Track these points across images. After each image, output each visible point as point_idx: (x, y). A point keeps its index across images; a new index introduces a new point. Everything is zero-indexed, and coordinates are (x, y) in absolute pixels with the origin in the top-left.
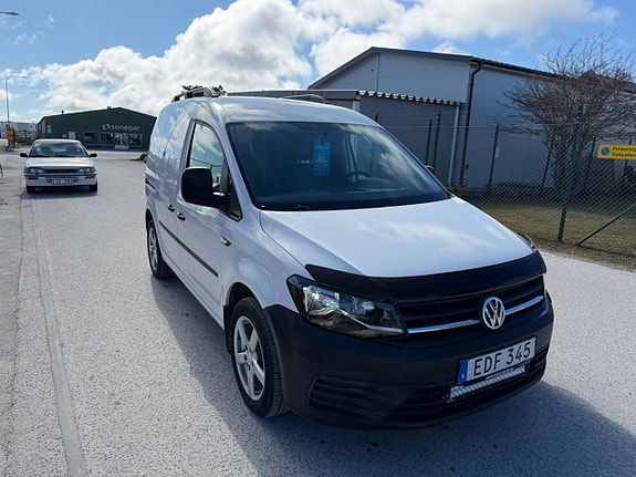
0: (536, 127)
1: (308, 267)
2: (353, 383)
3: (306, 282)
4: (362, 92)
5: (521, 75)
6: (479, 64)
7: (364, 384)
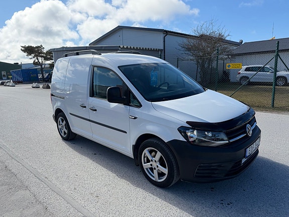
0: (192, 58)
1: (188, 122)
2: (213, 165)
3: (188, 129)
4: (122, 46)
5: (184, 37)
6: (166, 33)
7: (216, 164)
